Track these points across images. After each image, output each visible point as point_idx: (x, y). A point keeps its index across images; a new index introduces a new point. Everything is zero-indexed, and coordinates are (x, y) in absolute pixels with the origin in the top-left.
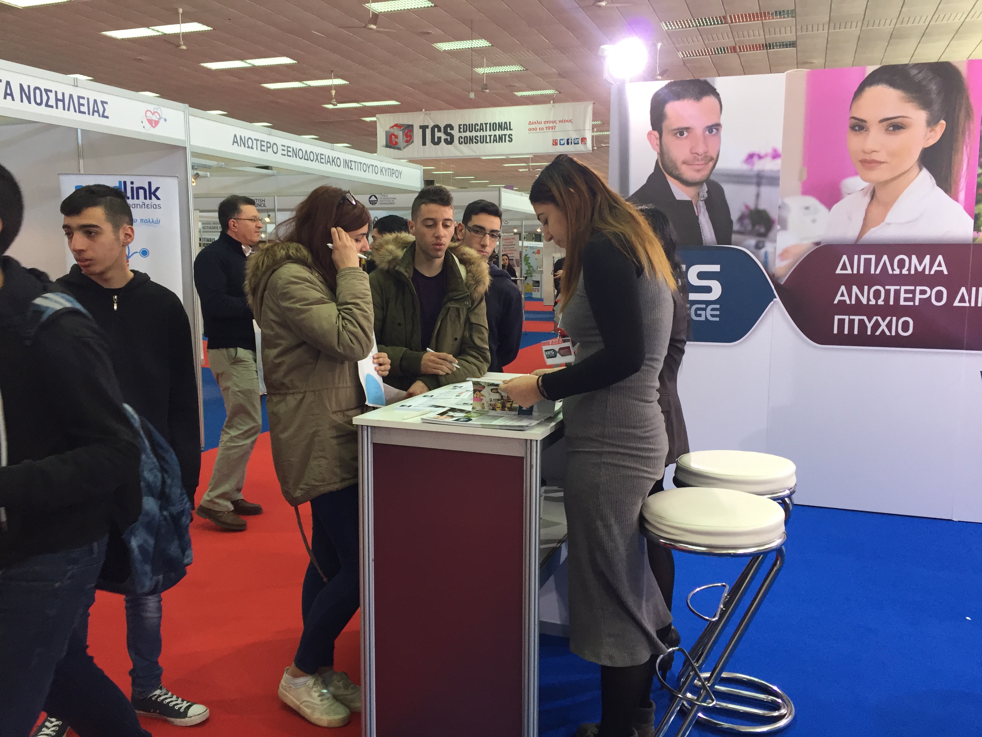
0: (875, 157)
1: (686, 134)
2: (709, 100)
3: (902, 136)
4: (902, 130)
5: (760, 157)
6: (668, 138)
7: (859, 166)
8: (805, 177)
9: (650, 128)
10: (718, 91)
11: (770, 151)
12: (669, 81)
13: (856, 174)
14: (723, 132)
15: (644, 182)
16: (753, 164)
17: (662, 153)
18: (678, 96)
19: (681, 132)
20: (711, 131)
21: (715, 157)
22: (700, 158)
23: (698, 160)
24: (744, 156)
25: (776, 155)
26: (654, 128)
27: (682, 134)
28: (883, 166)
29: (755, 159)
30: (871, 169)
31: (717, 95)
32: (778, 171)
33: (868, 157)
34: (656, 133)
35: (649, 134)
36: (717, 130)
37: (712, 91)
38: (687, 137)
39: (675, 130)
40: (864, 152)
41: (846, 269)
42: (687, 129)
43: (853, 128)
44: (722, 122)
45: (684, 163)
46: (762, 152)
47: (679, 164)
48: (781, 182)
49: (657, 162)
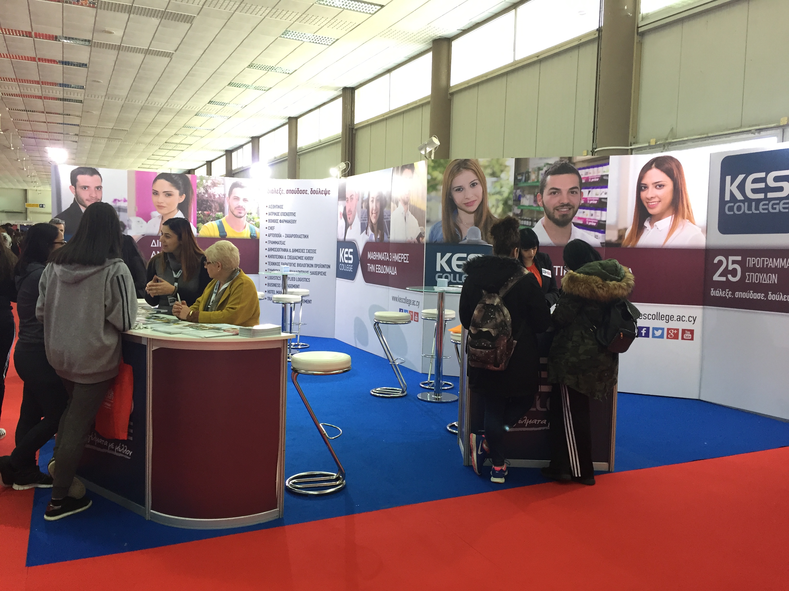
0: (162, 205)
1: (87, 189)
2: (96, 176)
3: (171, 198)
4: (171, 196)
5: (119, 201)
6: (79, 190)
7: (157, 207)
8: (137, 210)
9: (71, 185)
10: (100, 173)
11: (123, 199)
12: (78, 167)
13: (156, 210)
14: (103, 189)
15: (69, 206)
16: (116, 203)
17: (77, 195)
18: (82, 173)
19: (85, 187)
20: (98, 189)
21: (100, 199)
22: (94, 199)
23: (93, 199)
24: (112, 200)
25: (125, 201)
26: (72, 185)
27: (85, 188)
28: (165, 208)
29: (117, 201)
30: (161, 209)
31: (100, 175)
32: (126, 207)
33: (159, 205)
34: (73, 187)
35: (70, 187)
36: (101, 188)
37: (98, 173)
38: (87, 190)
39: (82, 186)
40: (158, 203)
41: (155, 245)
42: (88, 187)
43: (154, 193)
44: (102, 186)
45: (87, 200)
46: (120, 199)
47: (85, 200)
48: (128, 210)
49: (74, 198)
